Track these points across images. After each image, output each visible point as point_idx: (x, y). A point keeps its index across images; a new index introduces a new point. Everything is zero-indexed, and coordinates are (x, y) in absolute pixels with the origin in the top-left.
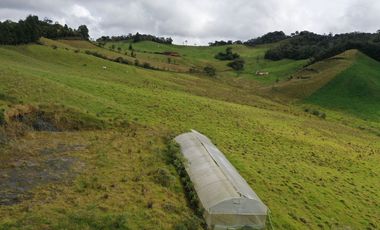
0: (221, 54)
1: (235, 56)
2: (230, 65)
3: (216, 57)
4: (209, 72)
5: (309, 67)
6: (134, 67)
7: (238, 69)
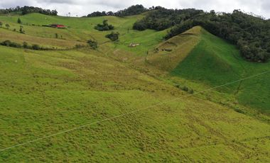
0: (99, 26)
1: (111, 28)
2: (108, 37)
3: (96, 28)
4: (92, 45)
5: (169, 40)
6: (23, 50)
7: (114, 40)
